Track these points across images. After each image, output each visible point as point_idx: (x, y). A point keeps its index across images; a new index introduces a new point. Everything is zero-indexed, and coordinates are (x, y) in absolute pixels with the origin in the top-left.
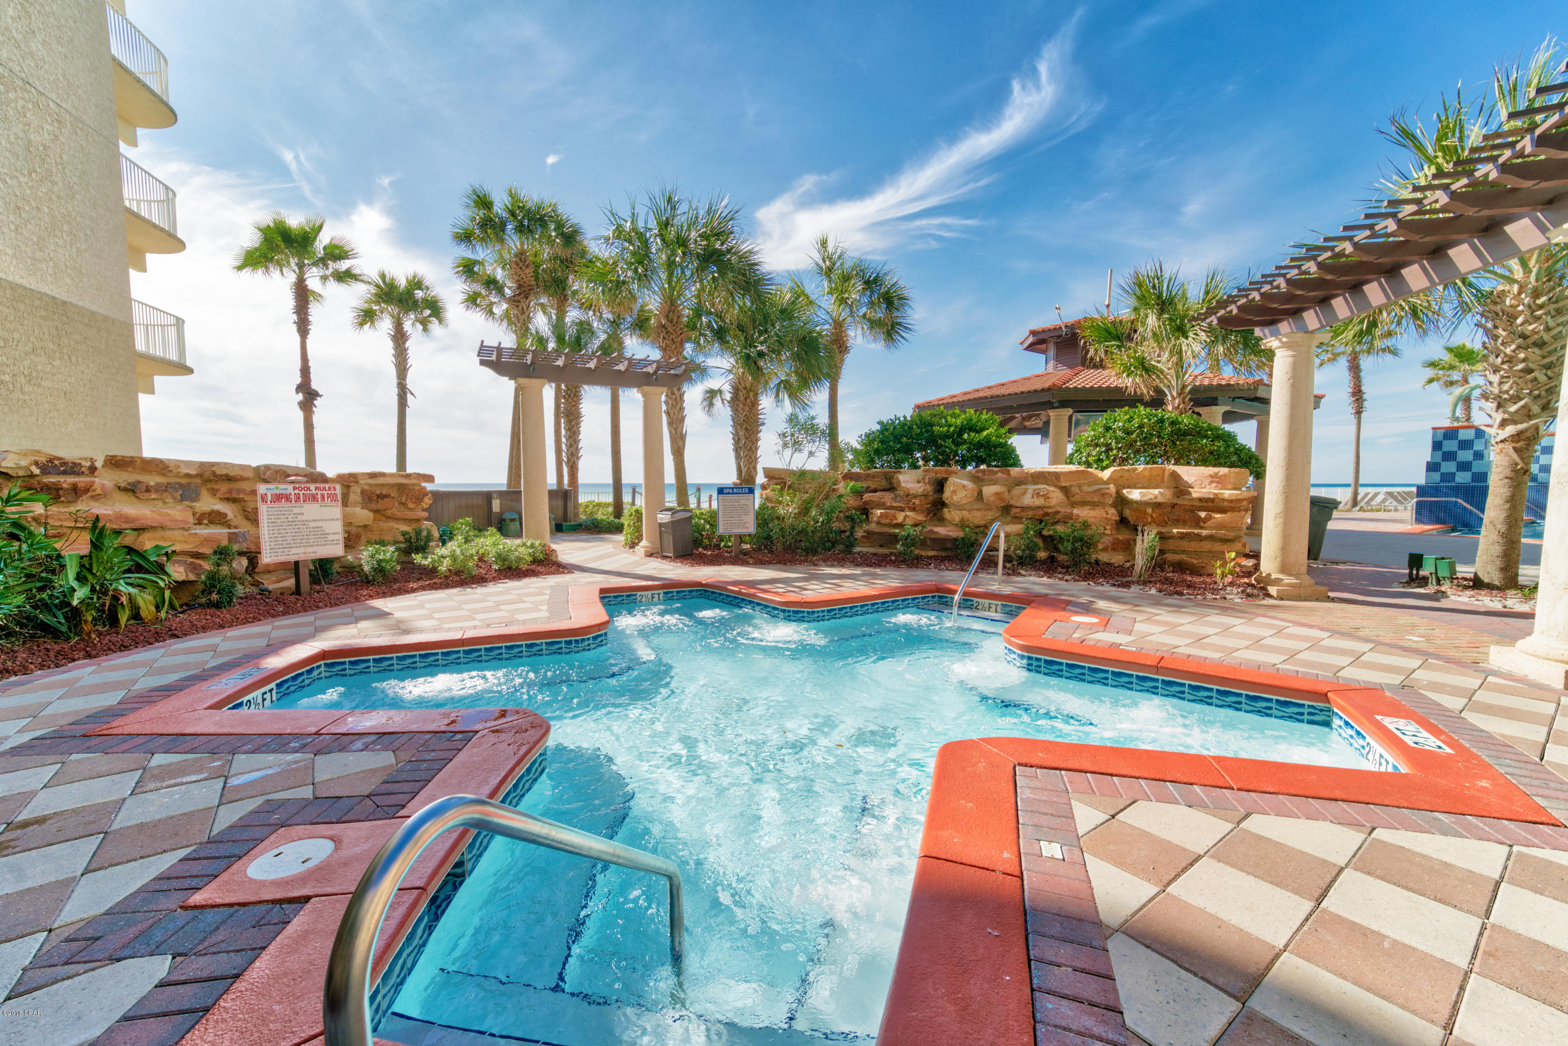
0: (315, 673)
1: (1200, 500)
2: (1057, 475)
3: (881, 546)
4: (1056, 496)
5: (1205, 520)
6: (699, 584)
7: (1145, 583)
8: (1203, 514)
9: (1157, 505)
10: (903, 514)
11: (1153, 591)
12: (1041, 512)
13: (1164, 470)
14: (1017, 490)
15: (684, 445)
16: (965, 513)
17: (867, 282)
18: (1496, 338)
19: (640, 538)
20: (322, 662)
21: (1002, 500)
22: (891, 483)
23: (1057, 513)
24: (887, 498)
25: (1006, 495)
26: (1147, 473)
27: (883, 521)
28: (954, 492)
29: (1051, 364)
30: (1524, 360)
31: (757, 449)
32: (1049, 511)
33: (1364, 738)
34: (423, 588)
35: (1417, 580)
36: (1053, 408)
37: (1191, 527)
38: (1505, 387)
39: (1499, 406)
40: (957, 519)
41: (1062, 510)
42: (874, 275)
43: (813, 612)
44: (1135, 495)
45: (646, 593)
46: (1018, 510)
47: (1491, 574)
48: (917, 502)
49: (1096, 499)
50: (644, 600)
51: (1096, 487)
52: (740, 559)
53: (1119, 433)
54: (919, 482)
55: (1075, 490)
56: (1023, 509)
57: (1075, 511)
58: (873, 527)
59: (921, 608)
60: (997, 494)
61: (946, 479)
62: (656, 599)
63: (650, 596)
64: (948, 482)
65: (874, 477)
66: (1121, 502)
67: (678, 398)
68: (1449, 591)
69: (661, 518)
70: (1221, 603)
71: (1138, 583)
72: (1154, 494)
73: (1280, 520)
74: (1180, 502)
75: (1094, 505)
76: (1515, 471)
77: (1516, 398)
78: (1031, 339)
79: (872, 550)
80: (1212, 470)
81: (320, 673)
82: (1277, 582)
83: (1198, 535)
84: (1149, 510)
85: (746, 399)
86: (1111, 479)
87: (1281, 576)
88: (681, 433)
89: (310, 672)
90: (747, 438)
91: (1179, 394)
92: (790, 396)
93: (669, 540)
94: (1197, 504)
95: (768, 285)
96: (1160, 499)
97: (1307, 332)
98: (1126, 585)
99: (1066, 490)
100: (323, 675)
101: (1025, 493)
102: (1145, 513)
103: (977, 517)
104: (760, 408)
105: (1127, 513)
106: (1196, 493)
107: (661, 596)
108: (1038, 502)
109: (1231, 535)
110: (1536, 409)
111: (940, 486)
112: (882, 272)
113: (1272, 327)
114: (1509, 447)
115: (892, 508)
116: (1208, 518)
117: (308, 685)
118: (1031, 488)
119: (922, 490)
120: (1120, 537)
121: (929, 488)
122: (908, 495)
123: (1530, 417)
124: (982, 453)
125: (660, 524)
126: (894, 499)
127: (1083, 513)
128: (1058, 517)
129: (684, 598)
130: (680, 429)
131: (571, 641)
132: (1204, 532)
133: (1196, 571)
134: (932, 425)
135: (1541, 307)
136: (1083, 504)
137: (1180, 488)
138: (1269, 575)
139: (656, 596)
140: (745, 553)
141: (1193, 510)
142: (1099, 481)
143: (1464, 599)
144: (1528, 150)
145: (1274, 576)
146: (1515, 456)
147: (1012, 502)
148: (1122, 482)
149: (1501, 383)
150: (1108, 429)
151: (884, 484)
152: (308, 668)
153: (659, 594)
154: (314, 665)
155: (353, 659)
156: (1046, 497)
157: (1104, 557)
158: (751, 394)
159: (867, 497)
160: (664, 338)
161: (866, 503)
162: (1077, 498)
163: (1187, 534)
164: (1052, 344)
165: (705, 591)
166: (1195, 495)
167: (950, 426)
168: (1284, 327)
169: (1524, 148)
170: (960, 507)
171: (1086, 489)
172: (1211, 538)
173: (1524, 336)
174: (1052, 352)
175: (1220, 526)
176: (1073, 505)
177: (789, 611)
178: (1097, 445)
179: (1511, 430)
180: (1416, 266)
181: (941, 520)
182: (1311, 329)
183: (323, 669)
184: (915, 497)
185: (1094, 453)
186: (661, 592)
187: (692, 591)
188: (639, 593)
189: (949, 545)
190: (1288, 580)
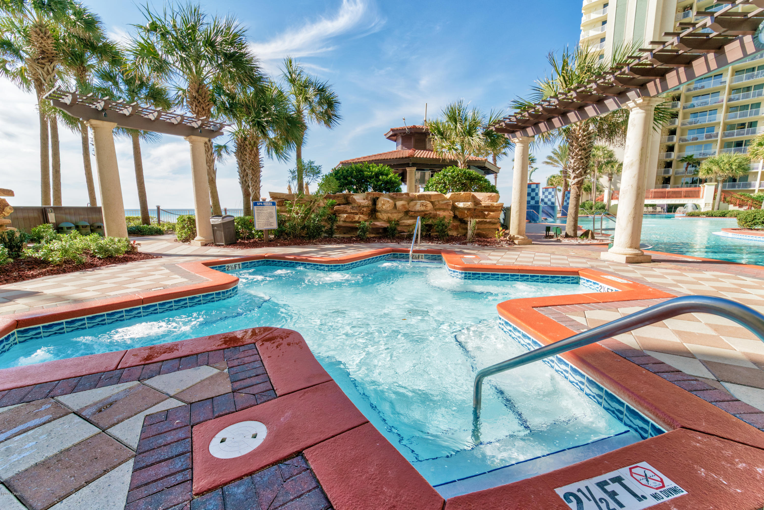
0: (12, 339)
1: (484, 207)
2: (430, 196)
3: (345, 233)
4: (430, 206)
5: (487, 215)
6: (264, 257)
7: (472, 242)
8: (486, 213)
9: (469, 209)
10: (358, 216)
11: (476, 245)
12: (423, 214)
13: (470, 194)
14: (412, 203)
15: (215, 177)
16: (389, 215)
17: (319, 90)
18: (572, 146)
19: (193, 235)
20: (15, 330)
21: (405, 208)
22: (347, 201)
23: (430, 213)
24: (348, 208)
25: (407, 206)
26: (464, 196)
27: (348, 220)
28: (384, 204)
29: (400, 146)
30: (581, 155)
31: (260, 182)
32: (427, 213)
33: (598, 284)
34: (44, 274)
35: (547, 236)
36: (409, 167)
37: (482, 218)
38: (575, 164)
39: (573, 171)
40: (385, 218)
41: (432, 212)
42: (321, 87)
43: (345, 265)
44: (461, 205)
45: (231, 264)
46: (412, 213)
47: (571, 233)
48: (365, 209)
49: (445, 207)
50: (230, 269)
51: (445, 202)
52: (270, 243)
53: (450, 178)
54: (364, 199)
55: (436, 203)
56: (415, 212)
57: (438, 213)
58: (341, 223)
59: (388, 260)
60: (403, 205)
61: (378, 198)
62: (237, 268)
63: (233, 266)
64: (379, 200)
65: (338, 197)
66: (455, 208)
67: (210, 147)
68: (561, 239)
69: (213, 221)
70: (502, 248)
71: (469, 242)
72: (469, 204)
73: (518, 213)
74: (477, 207)
75: (444, 210)
76: (577, 195)
77: (578, 169)
78: (391, 133)
79: (341, 236)
80: (489, 194)
81: (15, 339)
82: (517, 238)
83: (486, 221)
84: (466, 212)
85: (251, 151)
86: (450, 198)
87: (518, 236)
88: (213, 169)
89: (7, 339)
90: (253, 175)
91: (464, 162)
92: (277, 152)
93: (221, 234)
94: (483, 208)
95: (265, 82)
96: (471, 207)
97: (528, 136)
98: (465, 244)
99: (432, 203)
100: (17, 340)
101: (416, 204)
102: (464, 213)
103: (395, 216)
104: (260, 157)
105: (457, 213)
106: (484, 204)
107: (241, 265)
108: (423, 208)
109: (496, 221)
110: (583, 173)
111: (375, 201)
112: (326, 86)
113: (513, 134)
114: (575, 186)
115: (351, 213)
116: (489, 214)
117: (8, 350)
118: (419, 202)
119: (366, 204)
120: (454, 224)
121: (370, 203)
122: (359, 206)
123: (581, 176)
124: (388, 186)
125: (213, 225)
126: (353, 208)
127: (441, 213)
128: (431, 215)
129: (254, 266)
130: (212, 166)
131: (220, 293)
132: (488, 220)
133: (485, 236)
134: (362, 171)
135: (585, 136)
136: (440, 209)
137: (477, 202)
138: (514, 236)
139: (237, 266)
140: (271, 241)
141: (482, 211)
142: (445, 199)
143: (566, 241)
144: (627, 72)
145: (516, 236)
146: (577, 190)
147: (410, 209)
148: (455, 199)
149: (574, 163)
150: (445, 176)
151: (344, 201)
152: (6, 336)
153: (239, 265)
154: (10, 333)
155: (46, 324)
156: (426, 206)
157: (450, 233)
158: (255, 148)
159: (336, 208)
160: (196, 106)
161: (336, 211)
162: (437, 207)
163: (482, 221)
164: (400, 137)
165: (267, 261)
166: (483, 205)
167: (372, 172)
168: (518, 134)
169: (625, 71)
170: (386, 212)
171: (441, 202)
172: (490, 223)
173: (580, 146)
174: (400, 140)
175: (492, 218)
176: (436, 210)
177: (331, 266)
178: (440, 183)
179: (576, 180)
180: (573, 113)
181: (376, 219)
182: (530, 135)
183: (16, 335)
184: (363, 207)
185: (439, 187)
186: (240, 263)
187: (259, 261)
188: (227, 265)
189: (381, 231)
190: (521, 237)
